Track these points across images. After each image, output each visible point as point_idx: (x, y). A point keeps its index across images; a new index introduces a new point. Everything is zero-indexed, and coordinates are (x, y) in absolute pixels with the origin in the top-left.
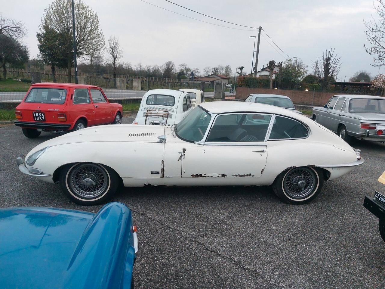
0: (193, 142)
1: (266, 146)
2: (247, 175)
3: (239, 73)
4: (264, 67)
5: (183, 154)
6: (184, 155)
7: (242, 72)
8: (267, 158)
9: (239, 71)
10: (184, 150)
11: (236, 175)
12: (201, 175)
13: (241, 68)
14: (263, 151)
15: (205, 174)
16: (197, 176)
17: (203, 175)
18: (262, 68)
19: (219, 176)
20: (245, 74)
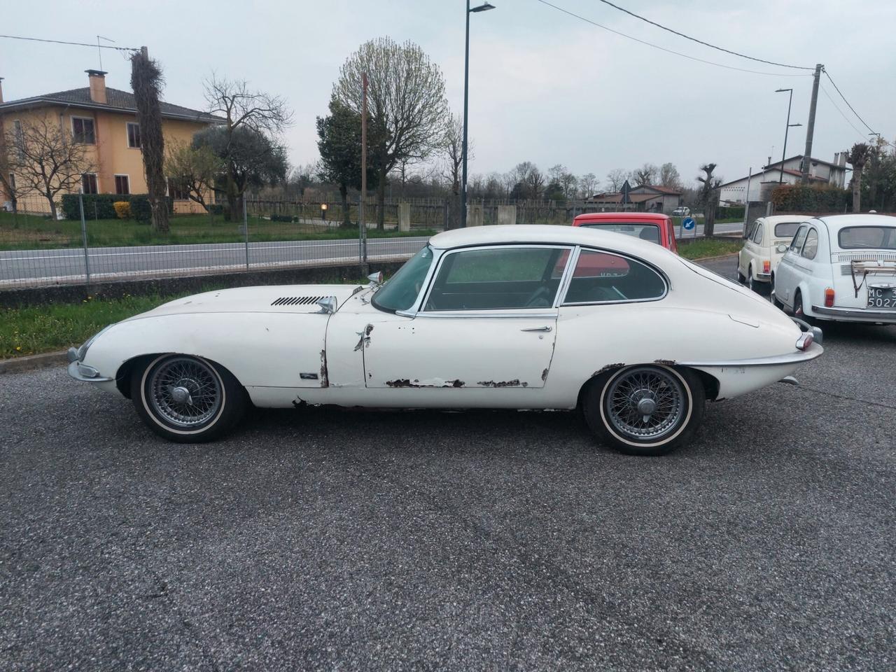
0: (393, 312)
1: (556, 319)
2: (511, 383)
3: (703, 181)
4: (769, 161)
5: (366, 336)
6: (369, 338)
7: (710, 177)
8: (554, 344)
9: (705, 176)
10: (370, 329)
11: (486, 384)
12: (407, 383)
13: (709, 169)
14: (546, 330)
15: (416, 381)
16: (398, 384)
17: (412, 382)
18: (767, 165)
19: (448, 384)
20: (720, 181)
